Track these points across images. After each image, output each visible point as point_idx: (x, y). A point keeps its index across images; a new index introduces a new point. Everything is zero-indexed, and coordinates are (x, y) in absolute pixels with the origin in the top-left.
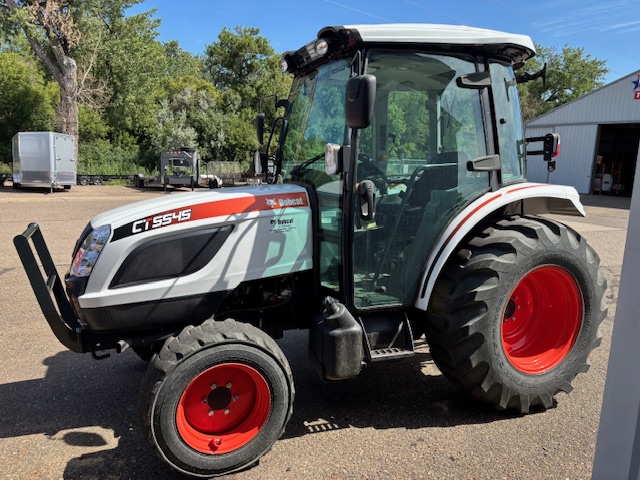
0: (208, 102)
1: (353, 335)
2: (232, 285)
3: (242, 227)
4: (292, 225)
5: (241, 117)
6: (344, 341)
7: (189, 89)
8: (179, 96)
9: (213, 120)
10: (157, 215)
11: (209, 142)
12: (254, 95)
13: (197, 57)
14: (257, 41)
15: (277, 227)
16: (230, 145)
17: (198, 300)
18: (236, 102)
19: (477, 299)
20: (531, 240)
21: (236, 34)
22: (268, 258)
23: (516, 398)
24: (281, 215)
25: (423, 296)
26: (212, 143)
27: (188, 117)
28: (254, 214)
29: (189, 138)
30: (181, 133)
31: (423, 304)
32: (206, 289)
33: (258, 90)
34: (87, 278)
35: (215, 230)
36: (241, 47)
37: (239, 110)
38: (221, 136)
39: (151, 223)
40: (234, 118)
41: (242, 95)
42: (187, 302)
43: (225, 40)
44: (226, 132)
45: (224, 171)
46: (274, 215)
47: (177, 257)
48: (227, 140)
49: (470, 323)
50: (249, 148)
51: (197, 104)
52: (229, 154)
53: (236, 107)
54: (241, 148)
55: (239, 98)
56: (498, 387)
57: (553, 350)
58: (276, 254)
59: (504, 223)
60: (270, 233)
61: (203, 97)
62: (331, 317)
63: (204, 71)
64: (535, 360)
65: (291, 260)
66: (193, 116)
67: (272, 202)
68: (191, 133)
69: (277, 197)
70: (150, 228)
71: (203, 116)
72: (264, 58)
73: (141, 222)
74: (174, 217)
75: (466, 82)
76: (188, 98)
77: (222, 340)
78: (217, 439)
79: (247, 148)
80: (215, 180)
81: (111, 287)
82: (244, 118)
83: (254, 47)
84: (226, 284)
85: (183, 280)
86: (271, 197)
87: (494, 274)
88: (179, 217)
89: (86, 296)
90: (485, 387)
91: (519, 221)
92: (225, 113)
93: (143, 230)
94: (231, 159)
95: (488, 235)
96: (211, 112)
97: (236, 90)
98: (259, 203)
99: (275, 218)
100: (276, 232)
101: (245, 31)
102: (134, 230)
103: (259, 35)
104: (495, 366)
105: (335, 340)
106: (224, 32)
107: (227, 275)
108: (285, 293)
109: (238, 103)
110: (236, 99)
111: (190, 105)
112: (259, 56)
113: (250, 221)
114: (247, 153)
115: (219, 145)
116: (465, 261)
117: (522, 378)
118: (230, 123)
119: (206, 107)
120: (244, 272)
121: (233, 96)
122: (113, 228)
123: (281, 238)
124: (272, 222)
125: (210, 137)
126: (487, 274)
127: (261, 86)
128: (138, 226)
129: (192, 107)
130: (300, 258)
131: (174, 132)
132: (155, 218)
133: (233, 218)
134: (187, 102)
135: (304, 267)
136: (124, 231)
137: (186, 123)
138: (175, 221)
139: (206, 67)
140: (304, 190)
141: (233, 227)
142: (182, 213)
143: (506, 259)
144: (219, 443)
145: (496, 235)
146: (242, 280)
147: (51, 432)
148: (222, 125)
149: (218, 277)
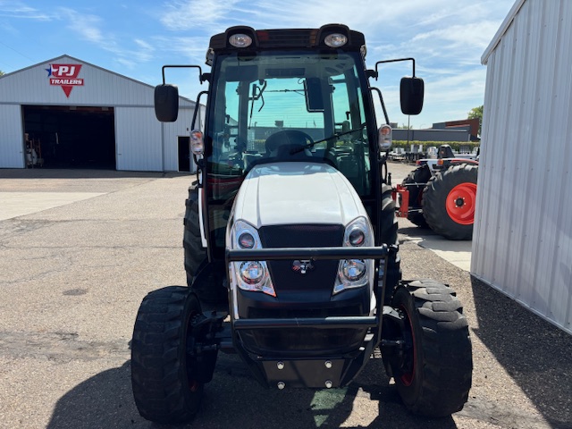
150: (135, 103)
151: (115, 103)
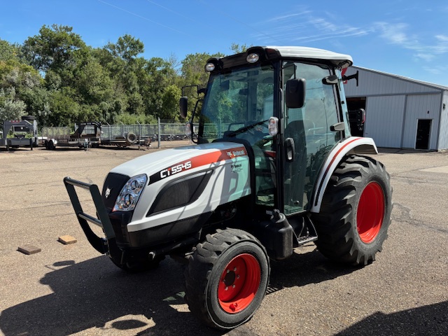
0: (34, 82)
1: (290, 230)
2: (213, 208)
3: (217, 171)
4: (241, 168)
5: (62, 92)
6: (286, 235)
7: (16, 70)
8: (9, 76)
9: (39, 95)
10: (173, 166)
11: (37, 112)
12: (71, 76)
13: (14, 45)
14: (72, 36)
15: (234, 169)
16: (55, 114)
17: (196, 220)
18: (57, 82)
19: (348, 203)
20: (366, 168)
21: (53, 30)
22: (230, 189)
23: (363, 257)
24: (235, 162)
25: (316, 205)
26: (40, 112)
27: (17, 92)
28: (223, 162)
29: (19, 108)
30: (13, 105)
31: (317, 209)
32: (200, 212)
33: (74, 72)
34: (133, 211)
35: (204, 173)
36: (59, 40)
37: (61, 86)
38: (47, 107)
39: (171, 172)
40: (57, 93)
41: (62, 76)
42: (191, 221)
43: (45, 33)
44: (51, 104)
45: (50, 133)
46: (232, 162)
47: (186, 192)
48: (52, 110)
49: (345, 217)
50: (71, 115)
51: (24, 83)
52: (54, 120)
53: (58, 85)
54: (64, 116)
55: (59, 78)
56: (356, 252)
57: (372, 229)
58: (234, 186)
59: (349, 160)
60: (231, 174)
61: (29, 78)
62: (279, 221)
63: (21, 57)
64: (368, 233)
65: (241, 190)
66: (21, 91)
67: (230, 154)
68: (21, 105)
69: (231, 150)
70: (171, 174)
71: (30, 92)
72: (77, 49)
73: (164, 171)
74: (183, 167)
75: (328, 81)
76: (16, 78)
77: (238, 240)
78: (234, 303)
79: (68, 117)
80: (51, 141)
81: (147, 216)
82: (64, 93)
83: (70, 40)
84: (211, 208)
85: (189, 207)
86: (229, 150)
87: (353, 188)
88: (185, 166)
89: (133, 223)
90: (351, 253)
91: (357, 158)
92: (48, 90)
93: (167, 176)
94: (56, 125)
95: (344, 167)
96: (37, 89)
97: (57, 72)
98: (224, 155)
99: (233, 164)
100: (234, 172)
101: (60, 28)
102: (162, 176)
103: (72, 32)
104: (356, 241)
105: (282, 234)
106: (44, 28)
107: (211, 202)
108: (234, 211)
109: (58, 83)
110: (57, 79)
111: (19, 83)
112: (73, 47)
113: (221, 167)
114: (69, 120)
115: (46, 114)
116: (336, 183)
117: (365, 245)
118: (53, 97)
119: (32, 85)
120: (219, 199)
121: (54, 77)
122: (149, 176)
123: (236, 176)
124: (232, 166)
125: (37, 108)
126: (350, 188)
127: (76, 70)
128: (164, 174)
129: (21, 85)
130: (245, 188)
131: (6, 104)
132: (172, 168)
133: (213, 166)
134: (15, 81)
135: (247, 194)
136: (155, 178)
137: (16, 97)
138: (184, 169)
139: (22, 53)
140: (242, 145)
141: (213, 170)
142: (187, 164)
143: (357, 180)
144: (237, 306)
145: (348, 167)
146: (218, 204)
147: (101, 325)
148: (47, 98)
149: (206, 203)
150: (384, 93)
151: (368, 94)
